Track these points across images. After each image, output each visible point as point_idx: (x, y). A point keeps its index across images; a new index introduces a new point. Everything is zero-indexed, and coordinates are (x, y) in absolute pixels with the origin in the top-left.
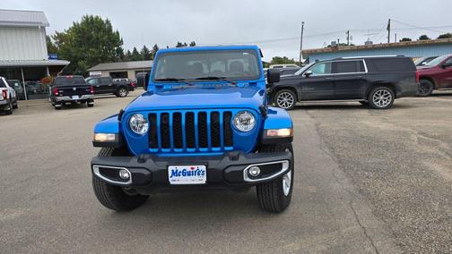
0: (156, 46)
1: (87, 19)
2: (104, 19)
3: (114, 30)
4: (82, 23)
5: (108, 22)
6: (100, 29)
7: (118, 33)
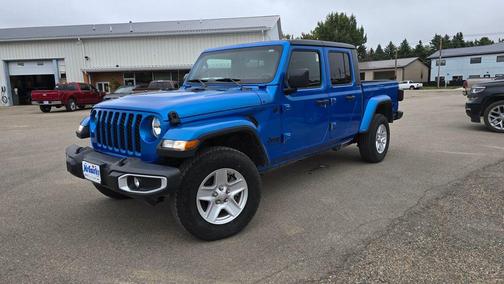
0: (405, 41)
1: (331, 17)
2: (349, 16)
3: (358, 26)
4: (327, 23)
5: (353, 18)
6: (342, 27)
7: (362, 30)
